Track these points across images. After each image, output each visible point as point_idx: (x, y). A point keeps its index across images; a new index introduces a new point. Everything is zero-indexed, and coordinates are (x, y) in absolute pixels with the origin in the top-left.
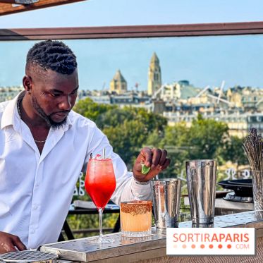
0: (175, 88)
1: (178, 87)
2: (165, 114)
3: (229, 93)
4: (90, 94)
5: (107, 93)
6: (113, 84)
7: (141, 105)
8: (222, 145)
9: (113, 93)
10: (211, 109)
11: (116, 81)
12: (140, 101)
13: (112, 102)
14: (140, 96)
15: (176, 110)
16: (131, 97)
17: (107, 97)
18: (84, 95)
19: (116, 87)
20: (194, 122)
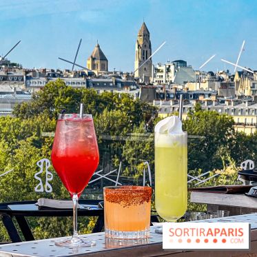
0: (168, 70)
1: (172, 68)
2: (154, 103)
3: (237, 78)
4: (60, 75)
5: (83, 75)
6: (90, 62)
7: (126, 91)
8: (225, 143)
9: (91, 74)
10: (213, 98)
11: (93, 59)
12: (124, 85)
13: (88, 86)
14: (124, 79)
15: (169, 98)
16: (113, 80)
17: (82, 80)
18: (54, 76)
19: (94, 66)
20: (191, 113)
